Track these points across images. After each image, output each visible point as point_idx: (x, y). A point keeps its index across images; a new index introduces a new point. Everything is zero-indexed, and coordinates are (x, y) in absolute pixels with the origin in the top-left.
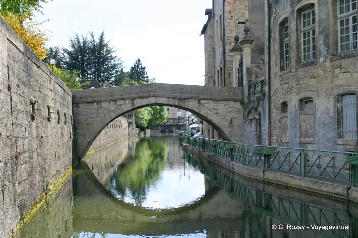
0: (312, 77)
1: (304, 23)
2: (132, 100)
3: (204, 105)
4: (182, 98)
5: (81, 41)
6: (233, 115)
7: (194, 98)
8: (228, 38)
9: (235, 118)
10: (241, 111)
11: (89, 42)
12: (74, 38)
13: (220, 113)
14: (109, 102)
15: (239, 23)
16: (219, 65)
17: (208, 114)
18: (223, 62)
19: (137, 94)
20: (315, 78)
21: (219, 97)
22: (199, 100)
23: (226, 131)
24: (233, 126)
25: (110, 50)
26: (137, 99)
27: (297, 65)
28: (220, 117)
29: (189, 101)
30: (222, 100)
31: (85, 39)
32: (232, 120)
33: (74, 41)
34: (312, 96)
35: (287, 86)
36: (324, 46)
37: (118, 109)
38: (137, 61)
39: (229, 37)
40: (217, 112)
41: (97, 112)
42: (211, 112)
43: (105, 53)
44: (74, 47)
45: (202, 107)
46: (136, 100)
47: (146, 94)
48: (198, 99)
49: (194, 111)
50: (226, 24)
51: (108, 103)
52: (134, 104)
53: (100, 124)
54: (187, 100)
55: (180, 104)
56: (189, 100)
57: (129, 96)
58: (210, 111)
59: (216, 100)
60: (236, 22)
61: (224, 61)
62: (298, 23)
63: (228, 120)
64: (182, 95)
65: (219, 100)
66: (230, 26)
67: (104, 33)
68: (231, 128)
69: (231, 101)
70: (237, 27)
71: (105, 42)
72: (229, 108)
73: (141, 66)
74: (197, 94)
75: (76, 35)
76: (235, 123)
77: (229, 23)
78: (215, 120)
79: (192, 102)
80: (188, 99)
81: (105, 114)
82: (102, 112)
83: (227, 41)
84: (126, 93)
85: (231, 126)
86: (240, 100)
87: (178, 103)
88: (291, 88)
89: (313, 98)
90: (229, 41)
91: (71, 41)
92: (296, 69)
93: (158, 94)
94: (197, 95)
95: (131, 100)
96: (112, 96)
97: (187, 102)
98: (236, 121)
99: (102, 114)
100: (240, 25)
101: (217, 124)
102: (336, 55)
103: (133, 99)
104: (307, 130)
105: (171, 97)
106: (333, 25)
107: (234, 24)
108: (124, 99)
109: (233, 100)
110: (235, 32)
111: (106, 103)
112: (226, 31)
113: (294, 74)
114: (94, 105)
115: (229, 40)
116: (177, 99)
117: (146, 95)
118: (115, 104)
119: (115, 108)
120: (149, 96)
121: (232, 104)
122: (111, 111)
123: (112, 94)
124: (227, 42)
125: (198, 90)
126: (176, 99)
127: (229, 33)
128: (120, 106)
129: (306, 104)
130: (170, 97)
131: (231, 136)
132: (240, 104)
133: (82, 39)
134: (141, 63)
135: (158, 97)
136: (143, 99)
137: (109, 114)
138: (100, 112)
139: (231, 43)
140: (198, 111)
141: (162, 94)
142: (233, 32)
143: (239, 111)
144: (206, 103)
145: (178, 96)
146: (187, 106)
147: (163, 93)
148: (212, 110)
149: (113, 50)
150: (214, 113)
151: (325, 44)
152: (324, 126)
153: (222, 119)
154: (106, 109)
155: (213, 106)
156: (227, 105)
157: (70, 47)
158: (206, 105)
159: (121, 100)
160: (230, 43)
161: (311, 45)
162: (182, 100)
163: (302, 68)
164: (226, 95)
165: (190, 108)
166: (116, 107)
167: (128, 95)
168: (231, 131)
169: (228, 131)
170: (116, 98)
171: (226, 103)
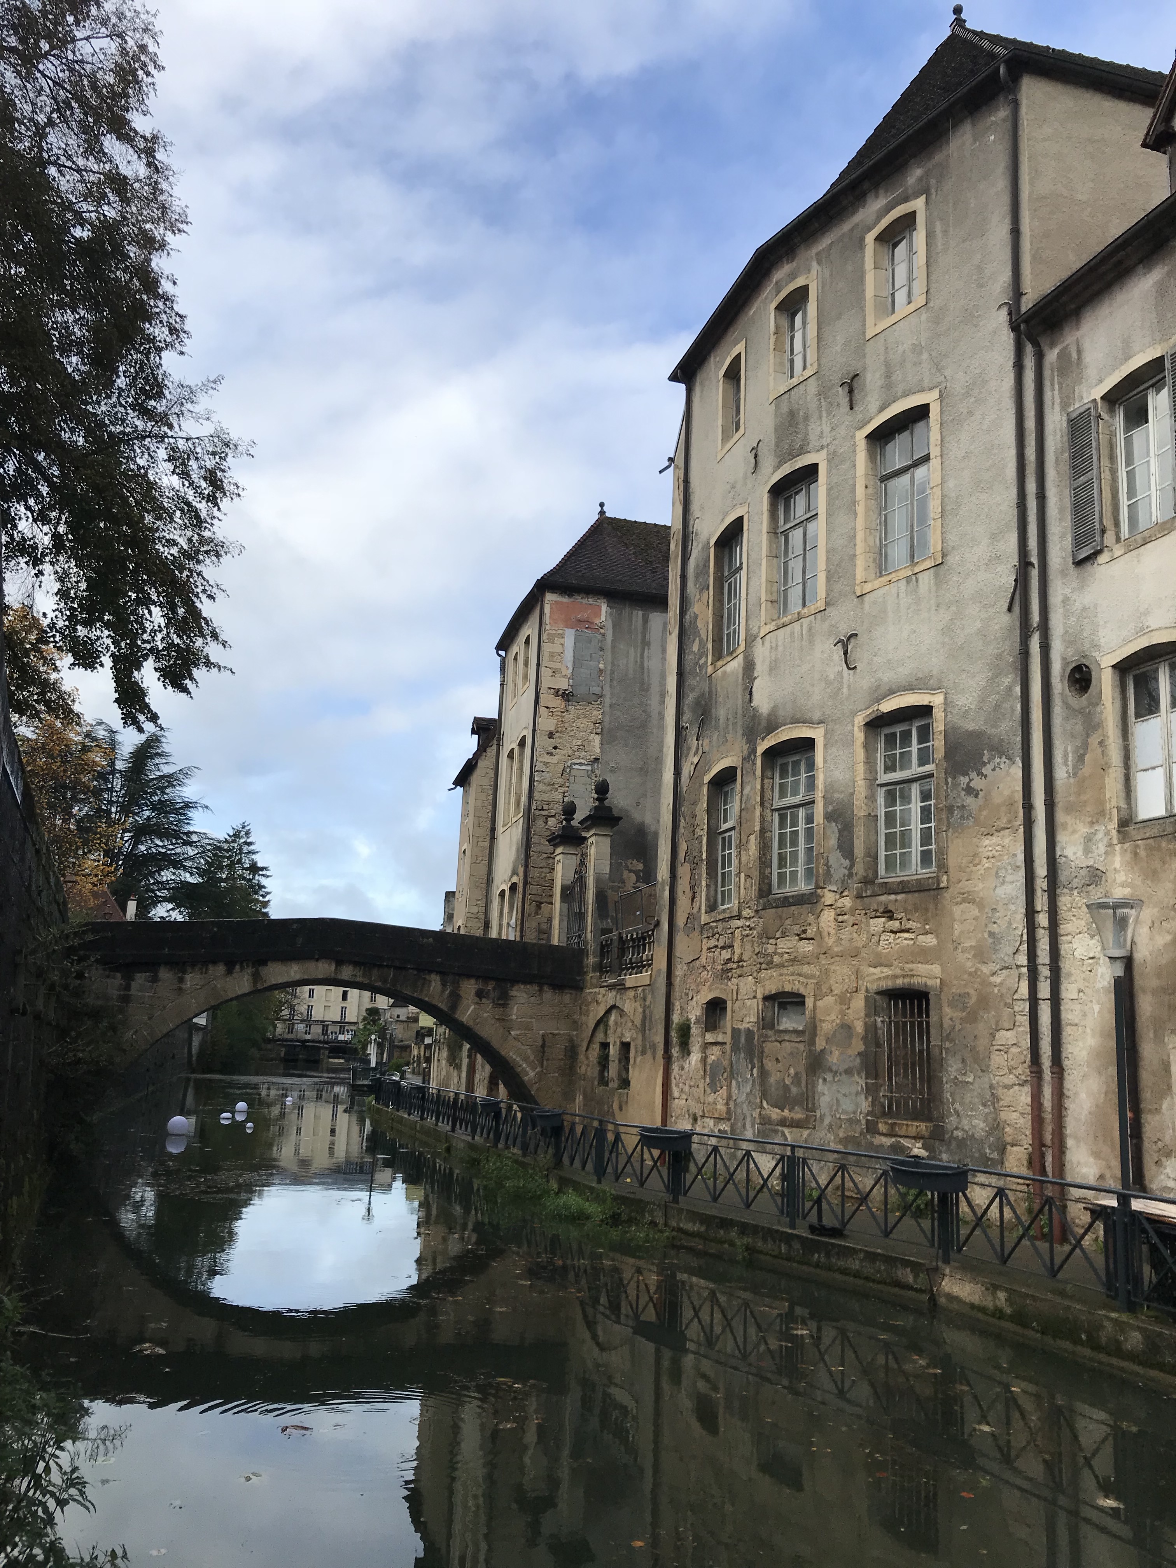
0: (803, 936)
1: (781, 785)
2: (254, 965)
16: (506, 878)
18: (521, 870)
20: (812, 939)
23: (528, 1073)
26: (269, 963)
27: (761, 901)
32: (547, 1041)
34: (802, 991)
35: (726, 954)
36: (838, 854)
39: (543, 802)
46: (265, 965)
50: (539, 766)
60: (566, 762)
61: (526, 866)
62: (766, 787)
63: (534, 1042)
66: (548, 772)
68: (541, 1065)
70: (567, 776)
72: (539, 1004)
77: (546, 764)
83: (537, 813)
88: (739, 962)
89: (804, 997)
90: (543, 813)
92: (757, 911)
95: (250, 965)
102: (872, 882)
104: (786, 1088)
106: (866, 801)
110: (561, 790)
112: (536, 784)
113: (747, 924)
115: (542, 809)
122: (185, 995)
124: (539, 815)
127: (546, 791)
128: (214, 980)
129: (781, 1011)
131: (539, 1089)
136: (289, 963)
137: (178, 1001)
139: (551, 819)
143: (569, 1017)
151: (840, 847)
152: (836, 1079)
160: (546, 819)
161: (799, 848)
163: (774, 910)
168: (541, 1074)
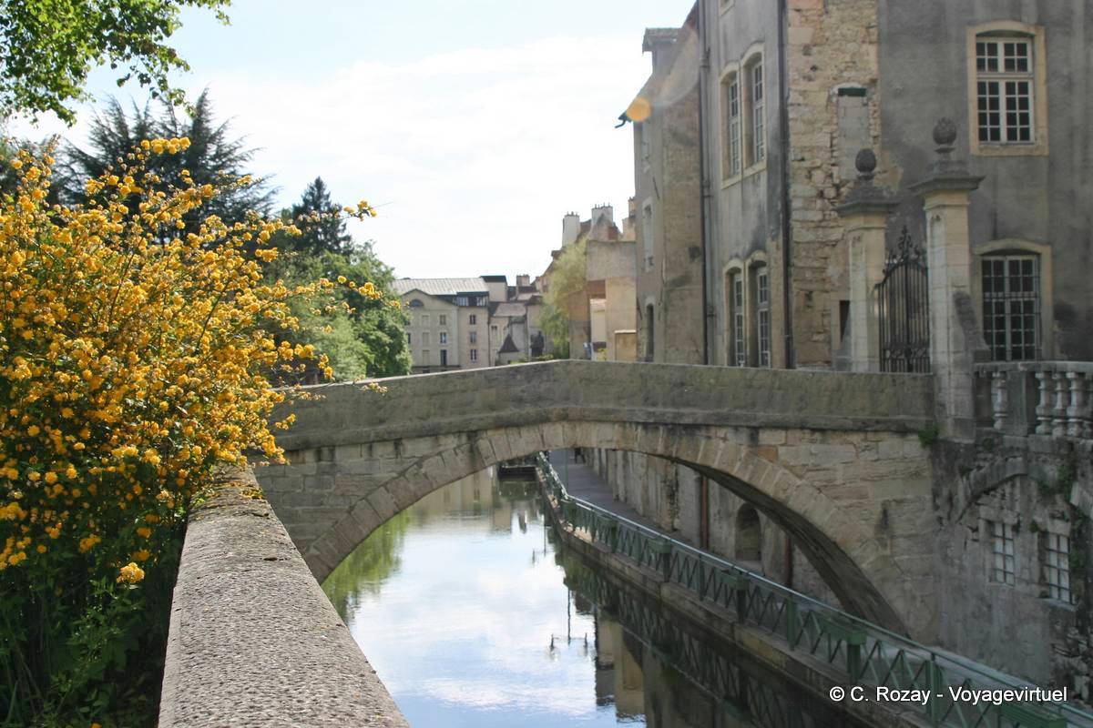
2: (469, 438)
3: (772, 454)
4: (680, 425)
5: (131, 124)
6: (893, 491)
7: (734, 424)
8: (802, 151)
9: (899, 502)
10: (926, 474)
11: (156, 127)
12: (105, 112)
13: (838, 482)
14: (370, 448)
15: (842, 92)
16: (740, 248)
17: (789, 491)
18: (771, 245)
19: (492, 408)
21: (834, 416)
22: (754, 432)
23: (867, 559)
24: (892, 537)
25: (230, 152)
26: (490, 433)
28: (837, 502)
29: (709, 438)
30: (846, 431)
31: (143, 118)
32: (890, 512)
33: (104, 123)
37: (407, 476)
38: (312, 188)
39: (803, 149)
40: (830, 481)
41: (316, 491)
42: (804, 481)
43: (212, 163)
44: (106, 144)
45: (765, 461)
46: (485, 435)
47: (529, 410)
48: (748, 427)
49: (732, 477)
50: (793, 97)
51: (364, 450)
52: (480, 453)
53: (331, 545)
54: (703, 432)
55: (674, 451)
56: (713, 430)
57: (456, 419)
58: (800, 477)
59: (822, 431)
60: (831, 88)
63: (872, 514)
64: (683, 410)
65: (834, 430)
66: (806, 105)
67: (207, 97)
68: (885, 546)
69: (884, 431)
70: (834, 108)
71: (213, 125)
72: (876, 460)
73: (328, 204)
74: (745, 407)
75: (114, 105)
76: (900, 526)
77: (803, 93)
78: (822, 514)
79: (725, 439)
80: (707, 426)
81: (354, 500)
82: (339, 492)
83: (796, 164)
84: (441, 408)
85: (885, 536)
86: (921, 427)
87: (666, 447)
90: (805, 164)
91: (97, 122)
93: (579, 407)
94: (744, 412)
95: (464, 439)
96: (382, 422)
97: (703, 442)
98: (904, 518)
99: (340, 500)
100: (846, 99)
101: (830, 532)
103: (475, 432)
105: (635, 419)
107: (823, 97)
108: (434, 433)
109: (893, 428)
110: (827, 129)
111: (355, 451)
112: (791, 123)
114: (304, 462)
116: (661, 428)
117: (527, 413)
118: (397, 453)
119: (394, 475)
120: (543, 419)
121: (889, 444)
122: (379, 487)
123: (380, 414)
124: (799, 168)
125: (750, 387)
126: (657, 428)
127: (804, 134)
128: (416, 463)
130: (631, 423)
131: (884, 580)
132: (919, 443)
133: (135, 117)
134: (326, 193)
135: (582, 419)
136: (515, 430)
137: (369, 498)
138: (330, 494)
139: (814, 173)
140: (750, 478)
141: (599, 406)
142: (821, 129)
143: (917, 474)
144: (782, 445)
145: (663, 414)
146: (705, 456)
147: (601, 401)
148: (809, 470)
149: (237, 153)
150: (816, 484)
153: (846, 507)
154: (357, 478)
155: (812, 454)
156: (867, 448)
157: (92, 144)
158: (781, 450)
159: (420, 436)
160: (809, 172)
162: (684, 432)
164: (863, 409)
165: (715, 465)
166: (399, 469)
167: (452, 413)
168: (884, 558)
169: (872, 559)
170: (400, 429)
171: (865, 440)
